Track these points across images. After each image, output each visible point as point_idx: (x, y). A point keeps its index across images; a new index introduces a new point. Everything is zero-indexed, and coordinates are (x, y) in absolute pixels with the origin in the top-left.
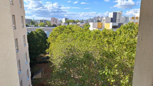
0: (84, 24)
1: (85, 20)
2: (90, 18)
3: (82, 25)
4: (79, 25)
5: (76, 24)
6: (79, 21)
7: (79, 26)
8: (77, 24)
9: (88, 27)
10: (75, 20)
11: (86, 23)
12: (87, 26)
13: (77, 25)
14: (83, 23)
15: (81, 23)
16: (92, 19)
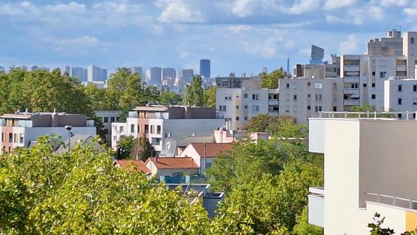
0: (220, 137)
1: (235, 82)
2: (317, 52)
3: (191, 152)
4: (149, 153)
5: (104, 134)
6: (145, 96)
7: (152, 167)
8: (121, 131)
9: (287, 177)
10: (89, 81)
11: (262, 126)
12: (275, 169)
13: (121, 155)
14: (211, 114)
15: (177, 114)
16: (352, 61)
